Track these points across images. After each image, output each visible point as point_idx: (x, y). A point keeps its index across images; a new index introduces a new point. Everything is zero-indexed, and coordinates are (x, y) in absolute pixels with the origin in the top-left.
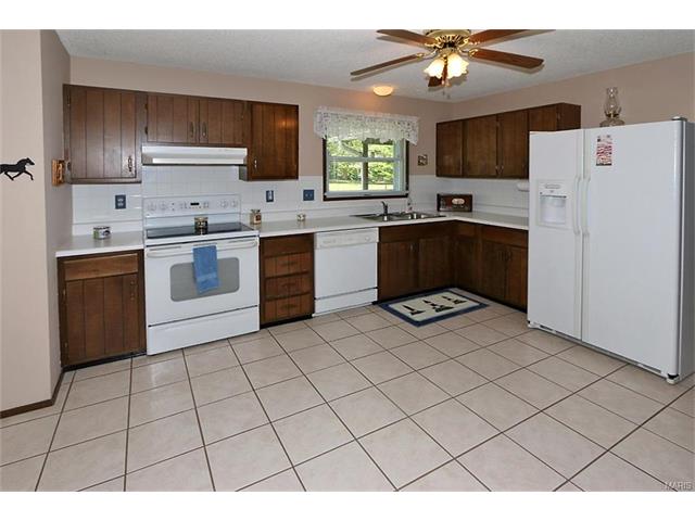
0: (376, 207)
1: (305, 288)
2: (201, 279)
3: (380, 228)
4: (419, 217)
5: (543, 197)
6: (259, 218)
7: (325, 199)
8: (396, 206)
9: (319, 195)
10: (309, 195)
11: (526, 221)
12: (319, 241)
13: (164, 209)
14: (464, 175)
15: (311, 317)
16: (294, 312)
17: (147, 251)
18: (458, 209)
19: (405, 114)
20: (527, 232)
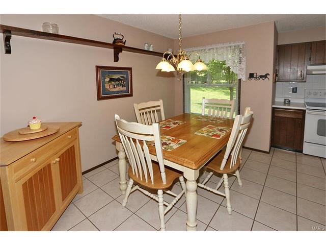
13: (315, 95)
17: (307, 111)
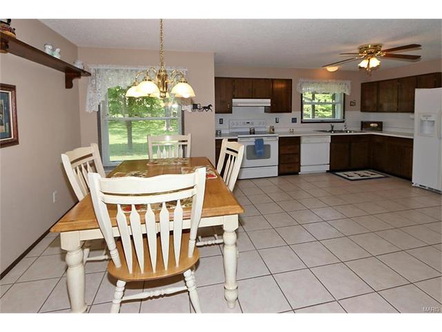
0: (328, 127)
1: (297, 160)
2: (258, 151)
3: (332, 136)
4: (350, 132)
5: (422, 122)
6: (273, 130)
7: (302, 122)
8: (338, 127)
9: (299, 120)
10: (294, 120)
11: (413, 135)
12: (303, 140)
13: (237, 125)
14: (377, 111)
15: (298, 174)
16: (291, 170)
17: (239, 139)
18: (374, 129)
19: (344, 80)
20: (412, 140)
